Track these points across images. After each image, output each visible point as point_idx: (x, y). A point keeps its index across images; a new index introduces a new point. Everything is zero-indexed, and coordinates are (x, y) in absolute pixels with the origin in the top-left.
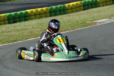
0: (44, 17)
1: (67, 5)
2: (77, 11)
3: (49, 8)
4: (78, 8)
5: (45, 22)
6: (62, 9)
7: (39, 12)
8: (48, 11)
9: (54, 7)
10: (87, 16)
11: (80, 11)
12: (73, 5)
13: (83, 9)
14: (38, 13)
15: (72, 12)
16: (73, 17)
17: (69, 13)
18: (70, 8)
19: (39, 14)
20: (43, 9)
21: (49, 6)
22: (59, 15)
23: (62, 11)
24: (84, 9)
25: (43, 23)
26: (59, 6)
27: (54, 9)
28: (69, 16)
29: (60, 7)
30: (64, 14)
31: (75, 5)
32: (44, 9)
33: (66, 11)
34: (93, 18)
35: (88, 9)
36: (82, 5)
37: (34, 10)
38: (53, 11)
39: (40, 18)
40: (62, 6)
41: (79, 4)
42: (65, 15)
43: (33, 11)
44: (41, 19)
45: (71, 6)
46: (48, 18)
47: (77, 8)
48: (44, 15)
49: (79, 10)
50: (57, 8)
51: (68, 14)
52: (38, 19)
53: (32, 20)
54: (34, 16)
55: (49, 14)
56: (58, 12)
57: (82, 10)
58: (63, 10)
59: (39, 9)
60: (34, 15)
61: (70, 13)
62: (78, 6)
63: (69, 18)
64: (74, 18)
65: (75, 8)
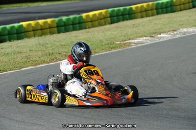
0: (48, 34)
1: (84, 15)
2: (100, 25)
3: (57, 19)
4: (103, 21)
5: (50, 41)
6: (77, 22)
7: (41, 25)
8: (55, 25)
9: (64, 18)
10: (116, 32)
11: (106, 24)
12: (95, 15)
13: (110, 22)
14: (39, 28)
15: (93, 26)
16: (94, 34)
17: (87, 27)
18: (90, 20)
19: (41, 30)
20: (47, 22)
21: (56, 17)
22: (72, 31)
23: (76, 24)
24: (112, 23)
25: (47, 44)
26: (71, 17)
27: (64, 22)
28: (88, 32)
29: (75, 18)
30: (81, 29)
31: (97, 15)
32: (49, 20)
33: (83, 24)
34: (125, 36)
35: (118, 21)
36: (109, 15)
37: (33, 23)
38: (63, 24)
39: (41, 36)
40: (77, 16)
41: (104, 14)
42: (81, 31)
43: (30, 24)
44: (43, 37)
45: (91, 16)
46: (54, 35)
47: (101, 19)
48: (48, 30)
49: (104, 23)
50: (68, 20)
51: (87, 30)
52: (38, 36)
53: (30, 38)
54: (32, 33)
55: (56, 29)
56: (71, 26)
57: (109, 24)
58: (79, 23)
59: (41, 22)
60: (33, 31)
61: (89, 28)
62: (102, 17)
63: (88, 36)
64: (95, 36)
65: (97, 20)
